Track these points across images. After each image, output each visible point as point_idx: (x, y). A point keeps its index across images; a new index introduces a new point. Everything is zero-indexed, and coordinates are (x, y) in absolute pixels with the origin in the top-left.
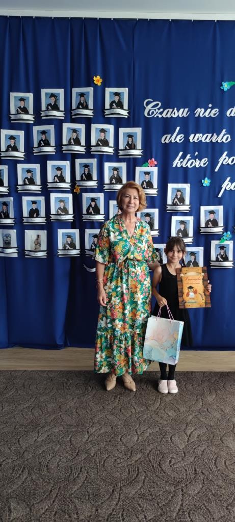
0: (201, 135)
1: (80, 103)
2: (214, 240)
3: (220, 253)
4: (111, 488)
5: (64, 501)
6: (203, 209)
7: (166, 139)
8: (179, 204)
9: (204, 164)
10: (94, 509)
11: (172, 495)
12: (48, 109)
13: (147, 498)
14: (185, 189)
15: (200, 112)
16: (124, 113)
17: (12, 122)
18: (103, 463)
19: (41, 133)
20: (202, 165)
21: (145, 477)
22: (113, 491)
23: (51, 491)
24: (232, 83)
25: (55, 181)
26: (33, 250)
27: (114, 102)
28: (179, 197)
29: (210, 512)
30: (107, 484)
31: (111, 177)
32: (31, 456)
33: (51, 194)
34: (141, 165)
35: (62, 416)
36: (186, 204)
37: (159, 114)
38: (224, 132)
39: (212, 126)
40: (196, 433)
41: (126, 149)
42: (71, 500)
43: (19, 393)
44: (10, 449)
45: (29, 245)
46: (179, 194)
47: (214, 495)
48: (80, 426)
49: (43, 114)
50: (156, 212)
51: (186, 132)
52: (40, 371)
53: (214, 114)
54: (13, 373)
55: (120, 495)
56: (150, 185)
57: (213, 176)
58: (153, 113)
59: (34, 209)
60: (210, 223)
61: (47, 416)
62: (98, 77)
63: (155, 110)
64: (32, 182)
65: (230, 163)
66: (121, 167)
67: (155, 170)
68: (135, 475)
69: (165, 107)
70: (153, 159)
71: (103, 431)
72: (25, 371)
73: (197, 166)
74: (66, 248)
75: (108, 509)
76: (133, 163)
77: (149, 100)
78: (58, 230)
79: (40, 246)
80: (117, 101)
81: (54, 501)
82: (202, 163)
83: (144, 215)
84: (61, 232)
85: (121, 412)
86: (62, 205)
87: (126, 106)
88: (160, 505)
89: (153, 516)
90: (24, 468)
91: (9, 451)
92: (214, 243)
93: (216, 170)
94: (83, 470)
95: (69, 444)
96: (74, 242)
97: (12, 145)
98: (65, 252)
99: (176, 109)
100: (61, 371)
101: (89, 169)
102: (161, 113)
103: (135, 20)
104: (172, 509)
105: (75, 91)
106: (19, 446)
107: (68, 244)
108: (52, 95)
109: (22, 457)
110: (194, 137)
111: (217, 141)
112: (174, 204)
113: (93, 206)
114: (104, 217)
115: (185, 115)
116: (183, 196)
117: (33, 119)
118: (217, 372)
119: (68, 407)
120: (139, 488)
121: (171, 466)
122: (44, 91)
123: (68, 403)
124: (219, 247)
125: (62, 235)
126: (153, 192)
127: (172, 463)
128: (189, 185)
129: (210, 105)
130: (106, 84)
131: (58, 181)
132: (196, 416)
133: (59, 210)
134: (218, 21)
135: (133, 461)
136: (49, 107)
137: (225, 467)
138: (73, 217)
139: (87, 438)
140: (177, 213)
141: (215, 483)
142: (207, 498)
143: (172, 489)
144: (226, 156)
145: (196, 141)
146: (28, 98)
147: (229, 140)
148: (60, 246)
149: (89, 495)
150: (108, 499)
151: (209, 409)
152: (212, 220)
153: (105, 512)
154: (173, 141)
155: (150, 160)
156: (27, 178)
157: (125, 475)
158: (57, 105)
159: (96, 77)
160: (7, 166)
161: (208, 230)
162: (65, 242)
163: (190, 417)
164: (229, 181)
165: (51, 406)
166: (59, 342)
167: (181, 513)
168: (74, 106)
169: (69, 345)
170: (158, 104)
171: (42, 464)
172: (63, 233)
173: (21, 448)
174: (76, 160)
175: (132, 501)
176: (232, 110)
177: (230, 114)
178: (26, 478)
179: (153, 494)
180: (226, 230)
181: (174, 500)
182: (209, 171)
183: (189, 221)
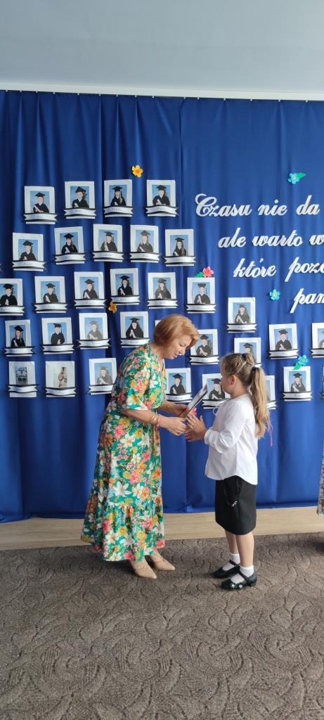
0: (267, 237)
1: (115, 199)
2: (286, 365)
3: (295, 383)
4: (215, 681)
5: (162, 700)
6: (272, 328)
7: (224, 243)
8: (243, 323)
9: (272, 273)
10: (202, 706)
11: (291, 682)
12: (73, 207)
13: (262, 687)
14: (249, 304)
15: (264, 209)
16: (171, 211)
17: (27, 223)
18: (195, 653)
19: (65, 236)
20: (269, 275)
21: (252, 664)
22: (219, 684)
23: (142, 691)
24: (302, 175)
25: (85, 297)
26: (57, 387)
27: (157, 197)
28: (242, 314)
30: (210, 677)
31: (157, 291)
32: (102, 651)
34: (194, 276)
35: (126, 601)
37: (214, 212)
38: (294, 233)
39: (280, 226)
40: (299, 609)
41: (174, 256)
42: (170, 699)
43: (59, 575)
44: (72, 645)
45: (51, 381)
46: (242, 310)
48: (153, 611)
49: (68, 212)
50: (214, 333)
51: (248, 234)
52: (77, 546)
53: (282, 212)
54: (42, 551)
55: (228, 688)
56: (206, 300)
57: (282, 287)
58: (207, 211)
59: (58, 333)
60: (281, 345)
61: (106, 602)
62: (138, 167)
63: (209, 207)
64: (54, 299)
65: (303, 272)
66: (169, 279)
67: (211, 282)
68: (240, 663)
69: (221, 203)
70: (209, 268)
71: (183, 614)
72: (58, 548)
73: (263, 276)
74: (100, 383)
75: (220, 705)
76: (183, 274)
77: (202, 195)
78: (90, 360)
79: (66, 382)
80: (161, 196)
81: (150, 702)
82: (269, 271)
85: (198, 589)
86: (94, 328)
88: (280, 694)
89: (276, 706)
90: (98, 666)
91: (72, 648)
92: (288, 370)
93: (287, 280)
94: (173, 662)
95: (146, 633)
96: (109, 374)
97: (28, 253)
99: (235, 205)
101: (128, 281)
102: (217, 211)
103: (183, 98)
104: (296, 697)
105: (109, 184)
106: (82, 641)
107: (104, 378)
108: (79, 189)
109: (91, 654)
110: (258, 241)
111: (286, 245)
112: (237, 323)
113: (134, 326)
115: (246, 213)
116: (248, 312)
117: (55, 220)
118: (304, 534)
119: (129, 589)
120: (249, 677)
121: (280, 649)
122: (68, 185)
124: (295, 375)
125: (95, 367)
126: (210, 308)
127: (281, 646)
128: (254, 298)
129: (276, 201)
130: (147, 175)
131: (89, 298)
132: (293, 588)
133: (90, 335)
134: (281, 101)
135: (233, 648)
136: (76, 204)
138: (109, 342)
139: (166, 625)
140: (239, 334)
144: (298, 262)
145: (261, 245)
146: (48, 192)
147: (301, 243)
148: (93, 381)
149: (191, 691)
150: (215, 694)
151: (307, 579)
152: (283, 341)
153: (217, 709)
154: (233, 246)
155: (204, 269)
156: (48, 294)
157: (227, 665)
158: (85, 202)
159: (135, 166)
160: (21, 280)
162: (99, 376)
163: (287, 590)
164: (303, 293)
165: (107, 590)
167: (307, 701)
168: (107, 203)
170: (212, 201)
171: (120, 659)
172: (95, 364)
173: (86, 642)
174: (111, 270)
175: (245, 693)
176: (303, 207)
177: (300, 212)
178: (106, 678)
179: (268, 683)
180: (301, 353)
181: (295, 687)
182: (278, 281)
183: (255, 343)
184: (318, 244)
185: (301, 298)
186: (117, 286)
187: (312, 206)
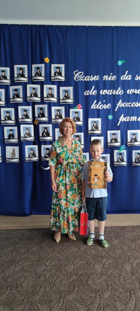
0: (107, 90)
1: (37, 73)
2: (115, 150)
3: (119, 158)
4: (58, 296)
5: (31, 305)
6: (109, 132)
7: (87, 93)
8: (95, 130)
9: (109, 107)
10: (49, 308)
11: (94, 299)
12: (18, 77)
13: (80, 301)
14: (98, 121)
15: (106, 77)
16: (62, 78)
18: (54, 282)
19: (14, 90)
20: (108, 108)
21: (78, 289)
22: (60, 298)
23: (24, 299)
24: (124, 61)
25: (23, 118)
26: (11, 158)
27: (56, 72)
28: (95, 126)
29: (115, 308)
30: (57, 294)
31: (56, 115)
32: (11, 280)
33: (21, 125)
34: (73, 109)
35: (29, 256)
36: (99, 130)
37: (83, 79)
38: (120, 88)
39: (113, 85)
40: (107, 263)
41: (64, 99)
42: (35, 304)
43: (4, 243)
45: (8, 155)
46: (95, 124)
47: (118, 298)
48: (40, 261)
49: (16, 79)
50: (82, 134)
51: (98, 89)
52: (16, 229)
53: (114, 79)
55: (64, 300)
56: (78, 119)
57: (114, 114)
58: (79, 78)
59: (11, 134)
60: (113, 140)
61: (20, 256)
62: (47, 58)
63: (80, 76)
64: (9, 118)
65: (124, 106)
66: (62, 109)
67: (81, 111)
68: (73, 288)
69: (86, 75)
70: (80, 105)
71: (53, 263)
72: (7, 230)
73: (105, 108)
74: (30, 157)
75: (57, 308)
76: (68, 107)
77: (77, 71)
78: (26, 146)
79: (15, 155)
80: (58, 72)
81: (25, 305)
82: (108, 106)
83: (75, 136)
84: (27, 147)
85: (64, 252)
86: (27, 131)
87: (63, 74)
88: (87, 305)
90: (8, 287)
92: (116, 152)
93: (116, 110)
94: (42, 286)
95: (34, 272)
96: (35, 153)
98: (30, 159)
99: (92, 76)
100: (28, 229)
101: (43, 110)
102: (84, 78)
103: (68, 26)
104: (94, 306)
105: (34, 66)
106: (4, 274)
107: (31, 154)
108: (21, 69)
109: (6, 281)
110: (103, 92)
111: (116, 94)
112: (93, 130)
113: (46, 131)
114: (52, 138)
115: (97, 80)
116: (98, 125)
117: (10, 83)
118: (119, 227)
119: (33, 250)
120: (74, 295)
121: (93, 282)
122: (16, 67)
123: (33, 248)
124: (119, 154)
125: (28, 149)
126: (80, 123)
127: (94, 281)
128: (101, 119)
129: (111, 74)
130: (51, 62)
132: (107, 252)
133: (26, 135)
134: (114, 26)
135: (71, 280)
136: (19, 75)
137: (124, 281)
138: (34, 138)
139: (44, 268)
140: (94, 135)
141: (119, 290)
142: (114, 299)
143: (94, 295)
144: (121, 102)
145: (104, 94)
146: (7, 70)
147: (123, 93)
148: (27, 155)
149: (46, 301)
150: (57, 303)
151: (115, 248)
152: (114, 138)
154: (91, 94)
155: (78, 105)
156: (7, 116)
157: (66, 289)
158: (24, 74)
161: (112, 144)
162: (30, 153)
163: (104, 253)
164: (124, 116)
165: (22, 250)
166: (27, 212)
167: (99, 309)
168: (33, 75)
169: (33, 213)
170: (82, 73)
171: (18, 284)
172: (28, 148)
173: (5, 275)
174: (35, 105)
175: (71, 303)
176: (124, 76)
177: (123, 78)
178: (9, 293)
179: (83, 298)
180: (122, 144)
181: (95, 302)
182: (112, 111)
183: (101, 139)
184: (131, 93)
185: (122, 119)
186: (38, 113)
187: (128, 76)
